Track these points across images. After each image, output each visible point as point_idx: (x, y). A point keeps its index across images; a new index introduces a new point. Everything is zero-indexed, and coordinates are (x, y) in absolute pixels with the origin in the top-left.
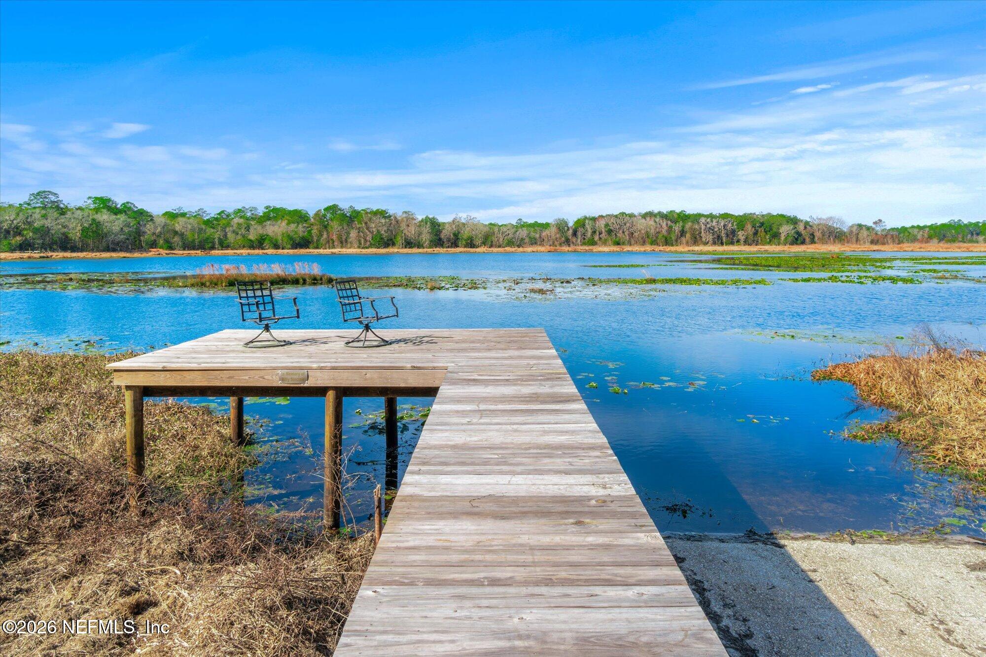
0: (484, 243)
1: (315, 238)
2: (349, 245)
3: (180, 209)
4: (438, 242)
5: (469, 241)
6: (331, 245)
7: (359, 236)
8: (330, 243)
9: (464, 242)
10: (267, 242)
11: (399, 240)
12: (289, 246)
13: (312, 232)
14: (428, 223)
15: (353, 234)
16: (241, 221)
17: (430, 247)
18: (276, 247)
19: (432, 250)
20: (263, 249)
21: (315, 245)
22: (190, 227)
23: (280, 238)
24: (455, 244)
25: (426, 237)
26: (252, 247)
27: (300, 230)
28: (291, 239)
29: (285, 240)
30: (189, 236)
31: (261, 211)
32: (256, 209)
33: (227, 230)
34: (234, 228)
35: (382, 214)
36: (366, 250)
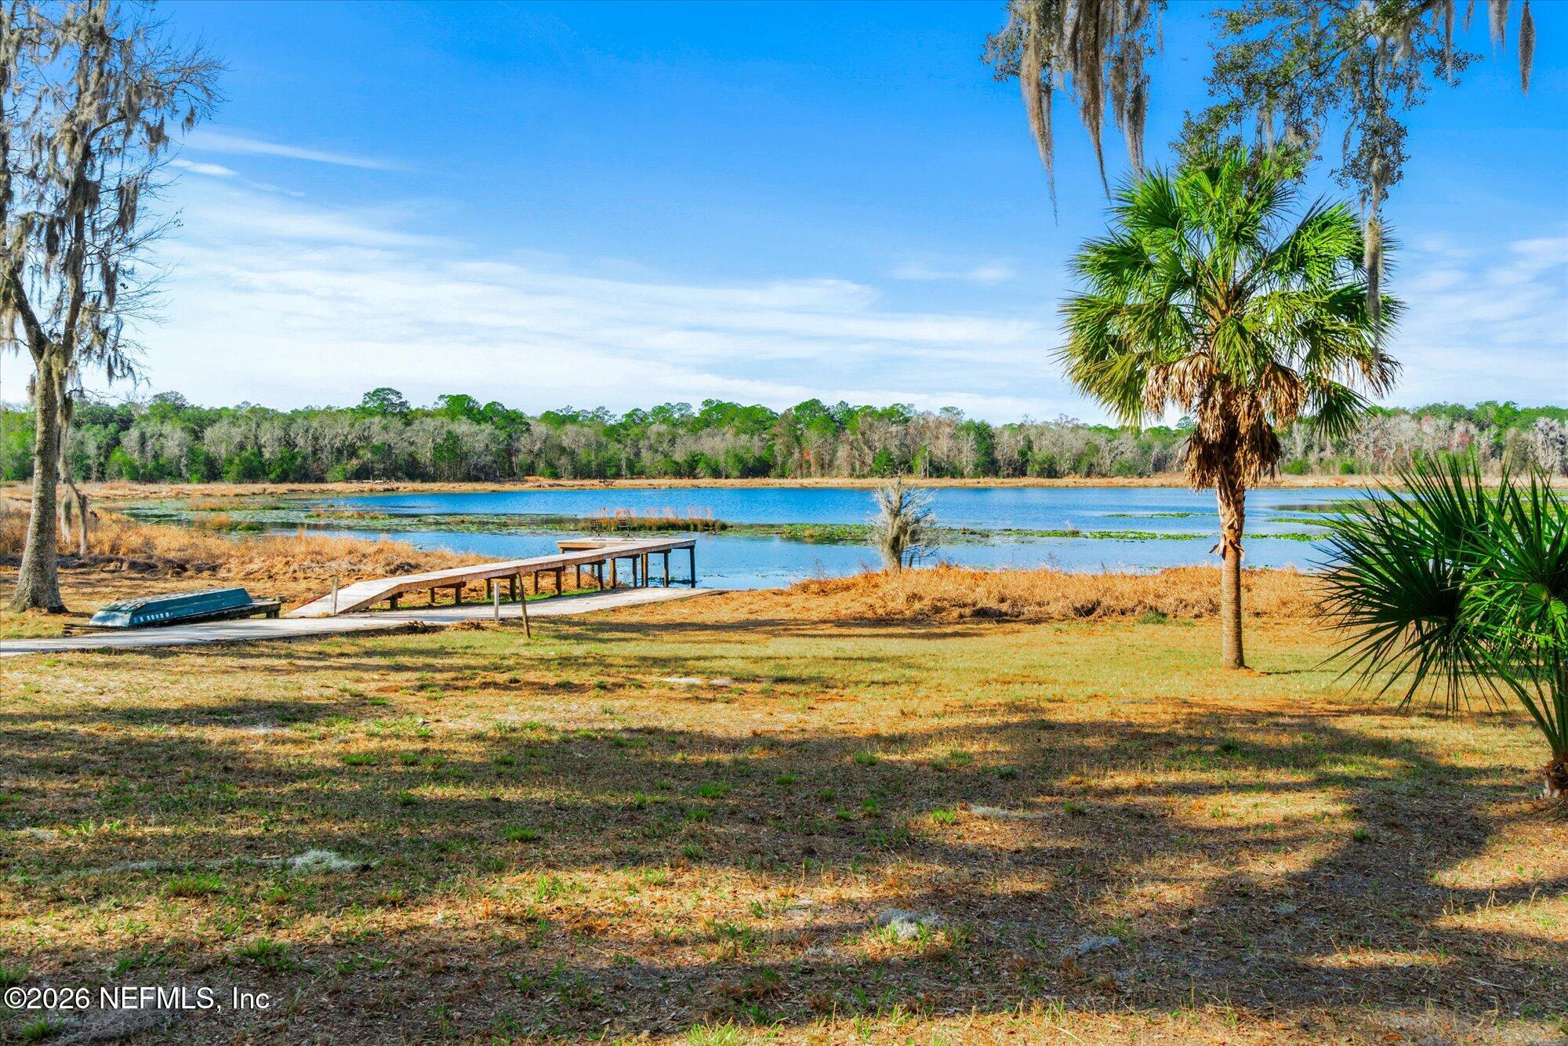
0: (1075, 469)
1: (780, 460)
2: (834, 473)
3: (569, 408)
4: (990, 467)
5: (1046, 466)
6: (805, 471)
7: (851, 457)
8: (804, 469)
9: (1037, 467)
10: (701, 465)
11: (919, 464)
12: (736, 473)
13: (775, 448)
14: (972, 433)
15: (843, 452)
16: (663, 428)
17: (976, 475)
18: (716, 473)
19: (975, 480)
20: (695, 477)
21: (779, 471)
22: (583, 440)
23: (722, 459)
24: (1020, 470)
25: (968, 457)
26: (678, 474)
27: (753, 446)
28: (740, 460)
29: (731, 461)
30: (583, 455)
31: (696, 410)
32: (688, 406)
33: (641, 444)
34: (652, 441)
35: (893, 415)
36: (862, 480)
